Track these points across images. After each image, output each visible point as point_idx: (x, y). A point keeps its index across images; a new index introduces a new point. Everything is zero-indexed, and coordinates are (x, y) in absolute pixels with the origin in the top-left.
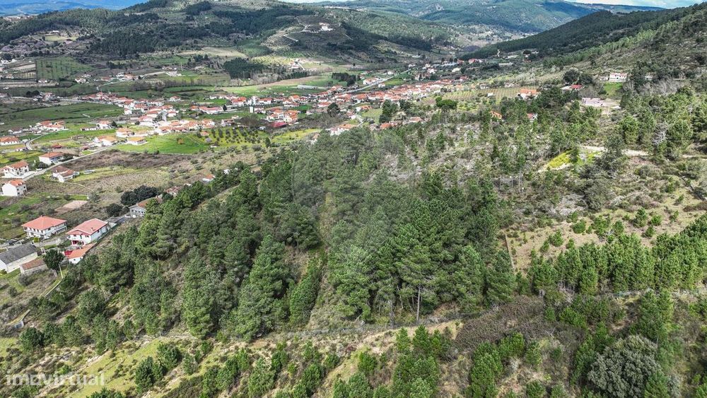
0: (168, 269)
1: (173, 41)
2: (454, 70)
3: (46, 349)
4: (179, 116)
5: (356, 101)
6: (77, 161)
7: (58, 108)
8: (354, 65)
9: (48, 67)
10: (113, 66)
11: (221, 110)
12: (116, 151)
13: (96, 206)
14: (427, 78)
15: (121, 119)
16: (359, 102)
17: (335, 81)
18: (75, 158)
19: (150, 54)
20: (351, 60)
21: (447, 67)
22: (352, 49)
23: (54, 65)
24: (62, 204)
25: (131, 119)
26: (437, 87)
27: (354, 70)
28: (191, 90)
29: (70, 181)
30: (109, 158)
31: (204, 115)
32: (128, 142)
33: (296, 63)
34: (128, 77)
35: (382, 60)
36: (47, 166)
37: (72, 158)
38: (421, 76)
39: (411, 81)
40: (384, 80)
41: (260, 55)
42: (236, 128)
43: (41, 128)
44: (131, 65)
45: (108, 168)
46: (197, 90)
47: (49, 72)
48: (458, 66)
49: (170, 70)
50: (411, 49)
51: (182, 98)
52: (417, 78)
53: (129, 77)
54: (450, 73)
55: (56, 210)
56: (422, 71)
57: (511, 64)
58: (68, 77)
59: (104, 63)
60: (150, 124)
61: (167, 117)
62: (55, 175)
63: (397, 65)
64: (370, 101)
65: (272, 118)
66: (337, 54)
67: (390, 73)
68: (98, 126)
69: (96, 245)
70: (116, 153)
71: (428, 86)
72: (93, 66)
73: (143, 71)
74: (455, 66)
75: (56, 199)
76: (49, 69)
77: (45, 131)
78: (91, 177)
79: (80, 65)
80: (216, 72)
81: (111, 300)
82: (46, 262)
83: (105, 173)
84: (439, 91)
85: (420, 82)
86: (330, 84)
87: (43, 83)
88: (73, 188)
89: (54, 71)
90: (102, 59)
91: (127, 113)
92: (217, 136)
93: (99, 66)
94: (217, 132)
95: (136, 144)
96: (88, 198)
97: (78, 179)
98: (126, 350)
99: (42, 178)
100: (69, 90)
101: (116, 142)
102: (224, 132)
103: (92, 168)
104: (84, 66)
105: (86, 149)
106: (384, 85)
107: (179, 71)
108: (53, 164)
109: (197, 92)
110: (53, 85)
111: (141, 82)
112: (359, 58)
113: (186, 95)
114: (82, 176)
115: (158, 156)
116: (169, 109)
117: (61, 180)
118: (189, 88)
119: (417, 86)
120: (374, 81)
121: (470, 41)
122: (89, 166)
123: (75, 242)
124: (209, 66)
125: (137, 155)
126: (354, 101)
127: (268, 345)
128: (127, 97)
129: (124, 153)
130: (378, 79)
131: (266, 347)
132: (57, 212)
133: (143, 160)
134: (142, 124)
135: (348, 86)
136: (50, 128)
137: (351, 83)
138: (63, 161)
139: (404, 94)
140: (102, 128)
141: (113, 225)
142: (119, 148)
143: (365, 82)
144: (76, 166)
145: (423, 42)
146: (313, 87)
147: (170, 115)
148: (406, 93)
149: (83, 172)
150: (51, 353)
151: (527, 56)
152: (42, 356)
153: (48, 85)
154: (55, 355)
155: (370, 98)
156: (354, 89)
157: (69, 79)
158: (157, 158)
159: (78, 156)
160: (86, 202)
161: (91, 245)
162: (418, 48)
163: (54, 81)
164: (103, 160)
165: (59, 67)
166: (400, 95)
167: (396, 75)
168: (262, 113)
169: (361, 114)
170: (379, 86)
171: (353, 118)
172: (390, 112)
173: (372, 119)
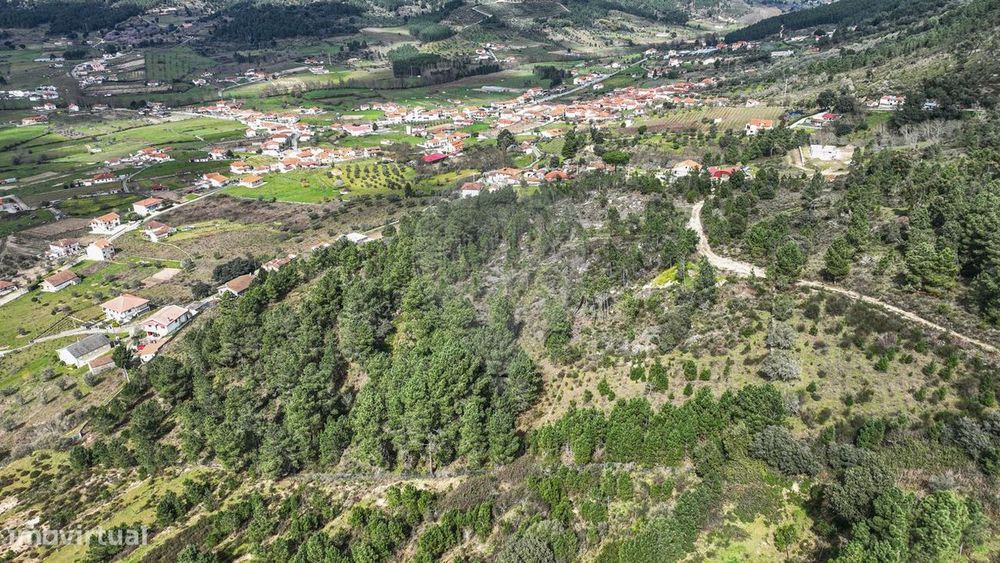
0: (233, 380)
1: (322, 20)
2: (706, 62)
3: (94, 468)
4: (313, 141)
5: (549, 119)
6: (178, 212)
7: (167, 126)
8: (569, 52)
9: (159, 62)
10: (241, 60)
11: (370, 131)
12: (225, 196)
13: (188, 277)
14: (663, 76)
15: (241, 145)
16: (552, 119)
18: (176, 206)
19: (290, 40)
20: (567, 43)
21: (700, 55)
22: (569, 26)
23: (167, 60)
24: (151, 274)
25: (254, 144)
27: (567, 60)
28: (338, 96)
29: (165, 241)
30: (215, 206)
31: (347, 138)
32: (241, 184)
33: (487, 50)
34: (260, 76)
35: (611, 43)
36: (141, 218)
37: (172, 206)
38: (655, 72)
39: (641, 80)
40: (605, 76)
41: (439, 39)
42: (379, 163)
43: (143, 158)
44: (264, 59)
45: (210, 223)
46: (346, 95)
47: (160, 70)
48: (715, 53)
49: (316, 65)
50: (656, 23)
51: (325, 109)
52: (650, 75)
54: (699, 68)
55: (143, 281)
56: (662, 63)
57: (790, 53)
58: (184, 77)
59: (230, 55)
60: (274, 154)
61: (299, 142)
62: (148, 232)
64: (566, 118)
65: (431, 145)
66: (547, 34)
67: (616, 64)
68: (211, 156)
69: (171, 340)
70: (226, 199)
72: (216, 60)
73: (280, 65)
74: (711, 55)
75: (145, 266)
76: (161, 65)
77: (147, 161)
78: (190, 235)
79: (200, 59)
80: (375, 67)
81: (170, 413)
82: (114, 359)
83: (206, 229)
84: (661, 107)
86: (527, 84)
87: (153, 86)
88: (167, 250)
89: (168, 69)
90: (229, 49)
91: (250, 134)
92: (352, 175)
93: (224, 60)
94: (353, 169)
95: (250, 186)
96: (181, 265)
97: (174, 238)
98: (166, 478)
99: (133, 233)
100: (182, 97)
101: (227, 182)
102: (362, 169)
103: (192, 222)
104: (205, 59)
105: (190, 192)
106: (602, 87)
107: (326, 66)
108: (148, 215)
109: (347, 98)
110: (165, 88)
111: (276, 83)
112: (578, 39)
113: (330, 103)
114: (179, 234)
115: (273, 205)
116: (303, 128)
117: (154, 239)
118: (337, 93)
120: (590, 79)
121: (749, 7)
122: (190, 219)
123: (151, 333)
124: (367, 58)
125: (249, 202)
127: (293, 485)
128: (254, 109)
129: (235, 200)
130: (595, 76)
131: (289, 488)
132: (144, 284)
133: (255, 212)
134: (265, 152)
135: (551, 87)
136: (153, 158)
137: (557, 83)
138: (161, 210)
140: (215, 158)
141: (194, 312)
142: (229, 193)
143: (576, 81)
144: (175, 219)
145: (677, 11)
146: (502, 89)
147: (303, 139)
149: (181, 228)
150: (98, 474)
151: (817, 40)
152: (88, 477)
153: (159, 89)
154: (101, 476)
156: (558, 92)
157: (185, 79)
158: (272, 208)
159: (179, 203)
160: (178, 270)
161: (165, 339)
162: (667, 20)
163: (167, 82)
164: (208, 210)
165: (174, 63)
167: (624, 68)
168: (420, 136)
169: (540, 147)
170: (595, 87)
171: (529, 152)
172: (575, 147)
173: (552, 155)
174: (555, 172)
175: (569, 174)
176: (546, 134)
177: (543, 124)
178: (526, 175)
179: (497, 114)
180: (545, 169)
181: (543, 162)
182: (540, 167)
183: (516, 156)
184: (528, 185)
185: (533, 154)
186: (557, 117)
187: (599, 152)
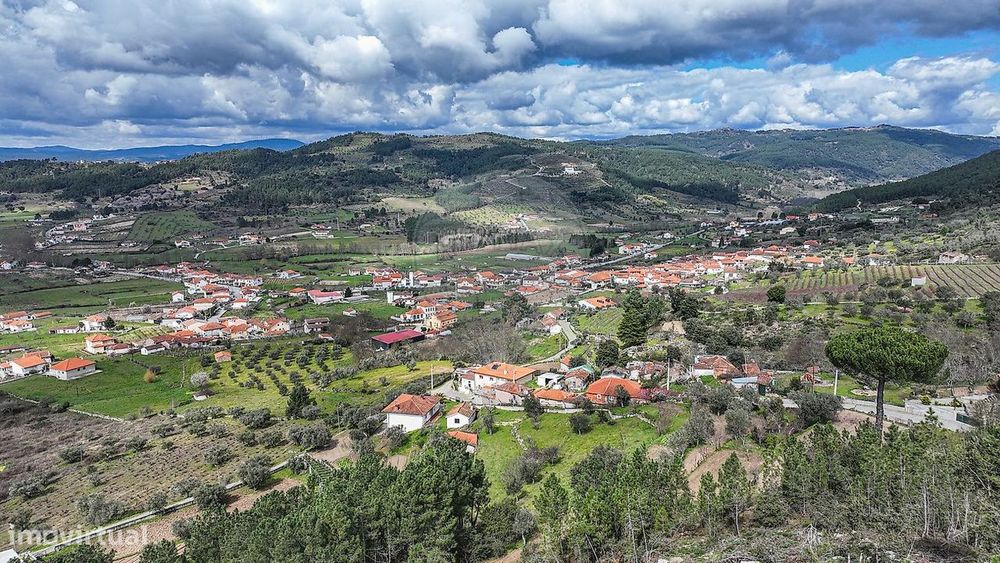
1: (344, 189)
2: (784, 231)
4: (250, 309)
5: (589, 286)
8: (611, 223)
9: (151, 224)
10: (243, 224)
11: (340, 297)
14: (734, 244)
16: (594, 286)
17: (570, 248)
19: (305, 206)
20: (608, 216)
21: (770, 226)
22: (610, 200)
23: (161, 222)
26: (760, 259)
27: (609, 231)
32: (50, 373)
33: (518, 220)
35: (658, 217)
38: (722, 240)
39: (705, 249)
40: (657, 246)
41: (465, 209)
44: (269, 223)
47: (146, 231)
48: (790, 223)
49: (321, 230)
50: (705, 200)
52: (715, 245)
53: (254, 239)
54: (778, 236)
56: (724, 233)
57: (896, 219)
58: (168, 238)
59: (234, 220)
60: (174, 325)
63: (682, 224)
64: (615, 285)
66: (585, 208)
67: (667, 235)
68: (82, 325)
71: (737, 257)
72: (216, 224)
73: (280, 230)
74: (785, 225)
76: (152, 228)
80: (388, 233)
84: (766, 268)
85: (720, 249)
86: (561, 252)
87: (127, 247)
89: (155, 231)
90: (235, 214)
91: (176, 298)
93: (225, 224)
95: (65, 376)
101: (40, 367)
106: (655, 256)
107: (333, 231)
110: (139, 249)
111: (269, 247)
112: (620, 213)
113: (315, 268)
119: (715, 258)
120: (639, 248)
121: (801, 190)
124: (382, 224)
126: (584, 285)
130: (645, 245)
134: (165, 322)
135: (591, 256)
137: (598, 251)
139: (688, 273)
140: (88, 329)
143: (621, 250)
145: (725, 191)
146: (531, 257)
148: (693, 272)
151: (921, 207)
155: (617, 280)
156: (600, 261)
157: (168, 241)
162: (718, 199)
163: (144, 244)
165: (167, 224)
166: (678, 275)
167: (678, 239)
168: (403, 306)
169: (576, 323)
170: (646, 256)
171: (555, 330)
172: (643, 323)
173: (598, 339)
174: (609, 377)
175: (649, 386)
176: (587, 304)
177: (581, 293)
178: (541, 380)
179: (518, 281)
180: (587, 369)
181: (580, 350)
182: (577, 362)
183: (532, 337)
184: (541, 410)
185: (562, 334)
186: (602, 284)
187: (696, 335)
